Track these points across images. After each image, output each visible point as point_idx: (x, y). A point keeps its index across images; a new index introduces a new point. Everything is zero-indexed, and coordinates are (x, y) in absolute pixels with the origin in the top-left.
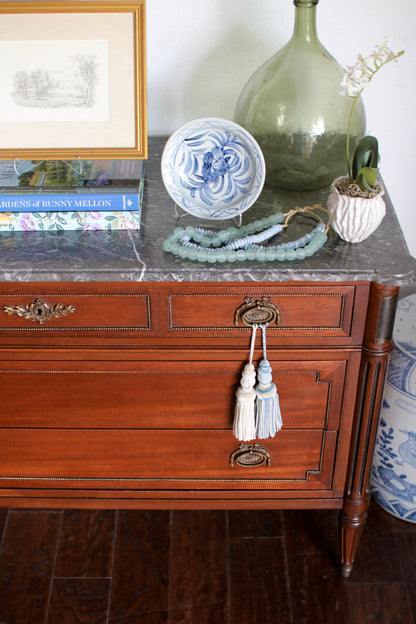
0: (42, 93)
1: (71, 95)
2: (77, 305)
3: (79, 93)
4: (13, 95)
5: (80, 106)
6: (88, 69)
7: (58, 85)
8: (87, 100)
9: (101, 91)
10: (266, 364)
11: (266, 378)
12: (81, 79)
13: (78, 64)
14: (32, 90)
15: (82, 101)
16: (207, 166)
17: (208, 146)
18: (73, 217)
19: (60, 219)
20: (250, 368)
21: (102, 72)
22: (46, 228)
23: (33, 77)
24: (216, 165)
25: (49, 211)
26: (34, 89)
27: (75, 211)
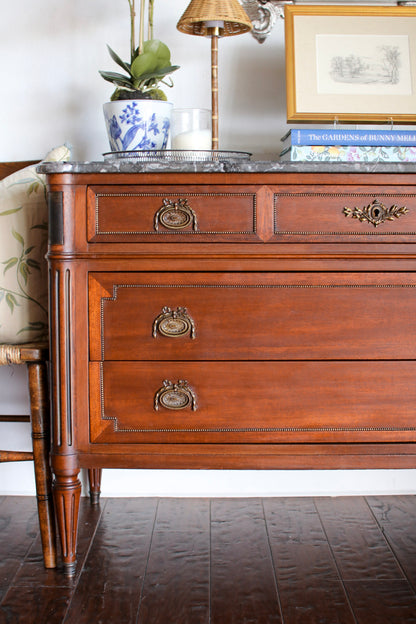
0: (355, 73)
1: (379, 75)
3: (386, 74)
4: (330, 73)
5: (387, 83)
6: (393, 56)
7: (368, 67)
8: (393, 79)
12: (388, 63)
13: (384, 52)
14: (347, 70)
15: (388, 79)
18: (394, 151)
19: (383, 153)
21: (404, 59)
22: (370, 160)
23: (347, 61)
25: (374, 146)
26: (349, 69)
27: (397, 145)
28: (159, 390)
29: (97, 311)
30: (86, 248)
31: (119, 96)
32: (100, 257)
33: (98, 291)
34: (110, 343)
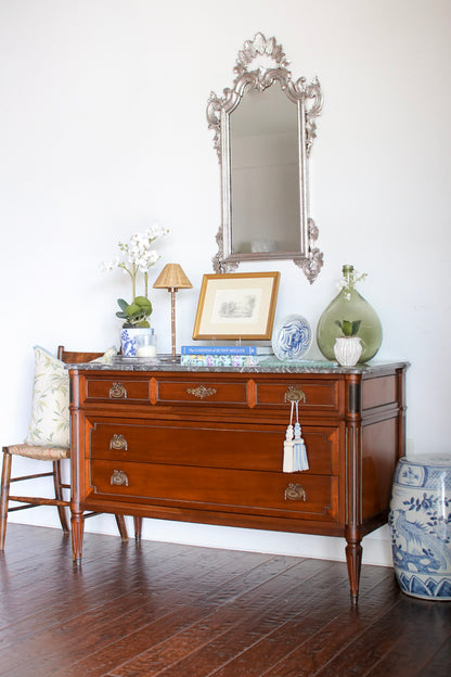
0: (232, 311)
1: (243, 313)
2: (217, 389)
3: (247, 312)
4: (219, 312)
5: (246, 317)
6: (252, 301)
7: (239, 308)
8: (249, 315)
9: (256, 311)
10: (298, 424)
11: (298, 432)
12: (249, 306)
13: (248, 299)
14: (227, 310)
15: (247, 315)
16: (293, 340)
17: (294, 331)
18: (228, 358)
20: (291, 427)
21: (257, 303)
23: (229, 304)
24: (297, 340)
25: (219, 355)
26: (229, 310)
27: (230, 355)
28: (112, 473)
29: (88, 435)
30: (84, 405)
31: (125, 326)
32: (88, 409)
33: (88, 426)
34: (94, 449)
